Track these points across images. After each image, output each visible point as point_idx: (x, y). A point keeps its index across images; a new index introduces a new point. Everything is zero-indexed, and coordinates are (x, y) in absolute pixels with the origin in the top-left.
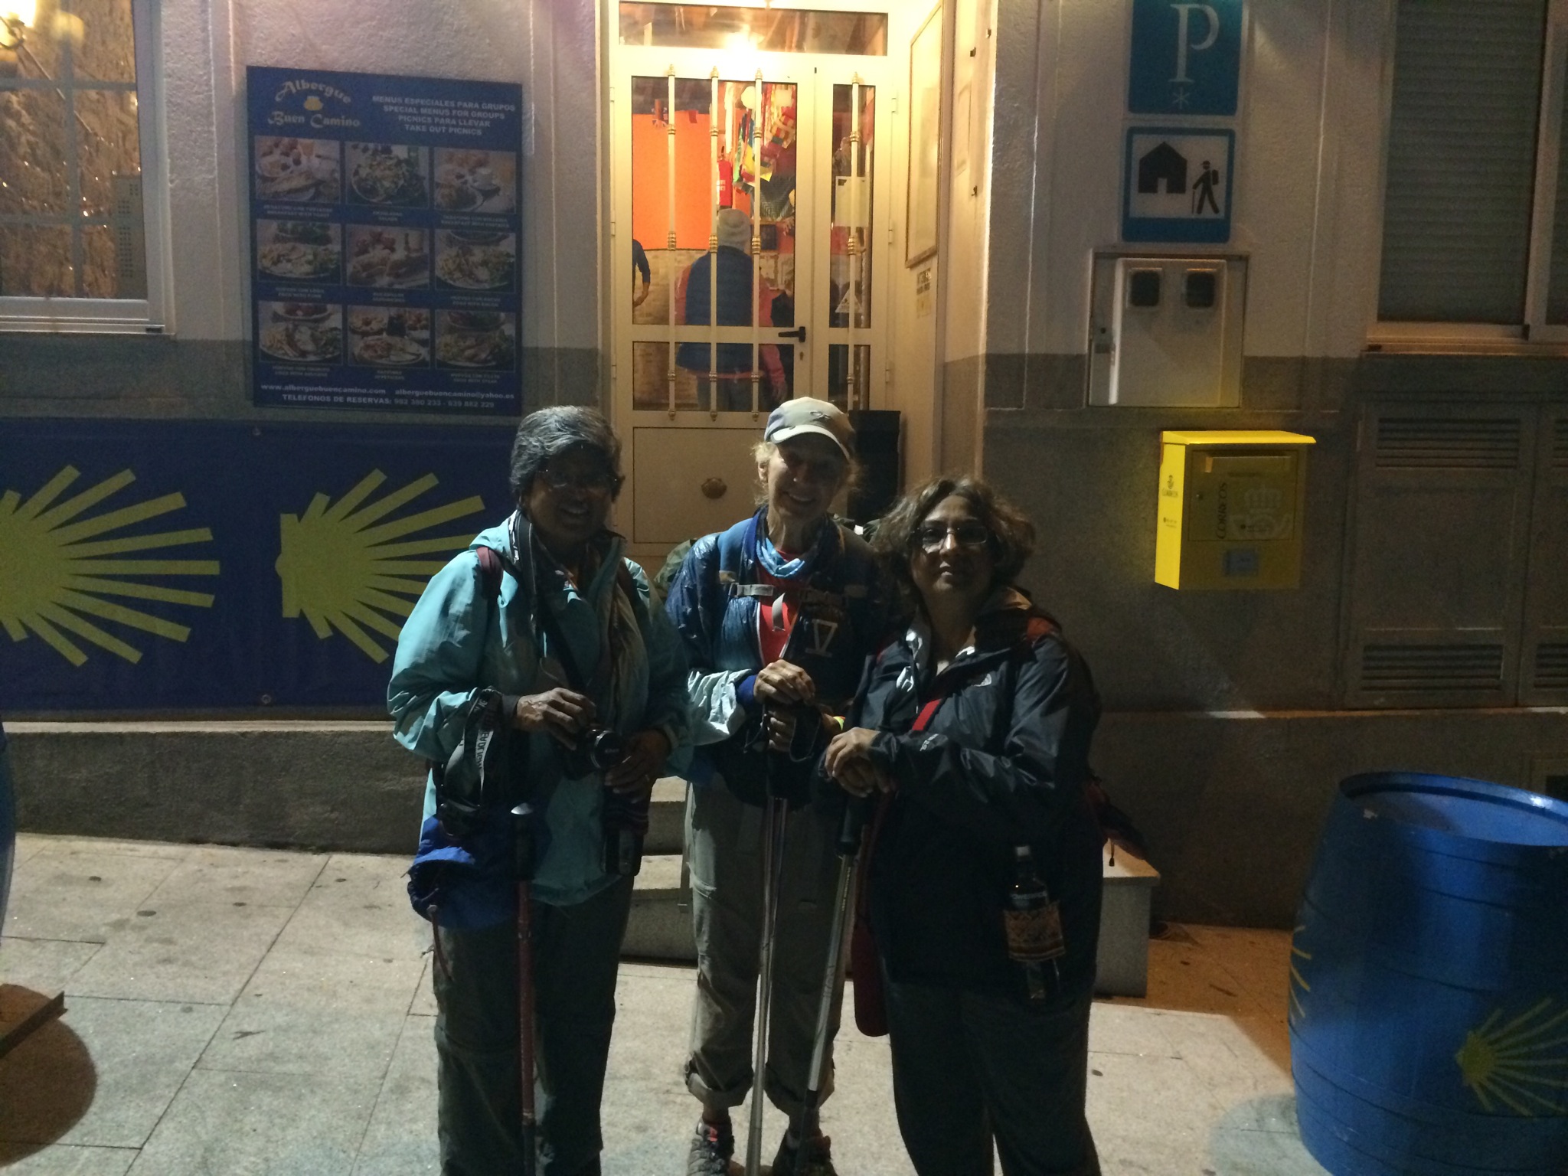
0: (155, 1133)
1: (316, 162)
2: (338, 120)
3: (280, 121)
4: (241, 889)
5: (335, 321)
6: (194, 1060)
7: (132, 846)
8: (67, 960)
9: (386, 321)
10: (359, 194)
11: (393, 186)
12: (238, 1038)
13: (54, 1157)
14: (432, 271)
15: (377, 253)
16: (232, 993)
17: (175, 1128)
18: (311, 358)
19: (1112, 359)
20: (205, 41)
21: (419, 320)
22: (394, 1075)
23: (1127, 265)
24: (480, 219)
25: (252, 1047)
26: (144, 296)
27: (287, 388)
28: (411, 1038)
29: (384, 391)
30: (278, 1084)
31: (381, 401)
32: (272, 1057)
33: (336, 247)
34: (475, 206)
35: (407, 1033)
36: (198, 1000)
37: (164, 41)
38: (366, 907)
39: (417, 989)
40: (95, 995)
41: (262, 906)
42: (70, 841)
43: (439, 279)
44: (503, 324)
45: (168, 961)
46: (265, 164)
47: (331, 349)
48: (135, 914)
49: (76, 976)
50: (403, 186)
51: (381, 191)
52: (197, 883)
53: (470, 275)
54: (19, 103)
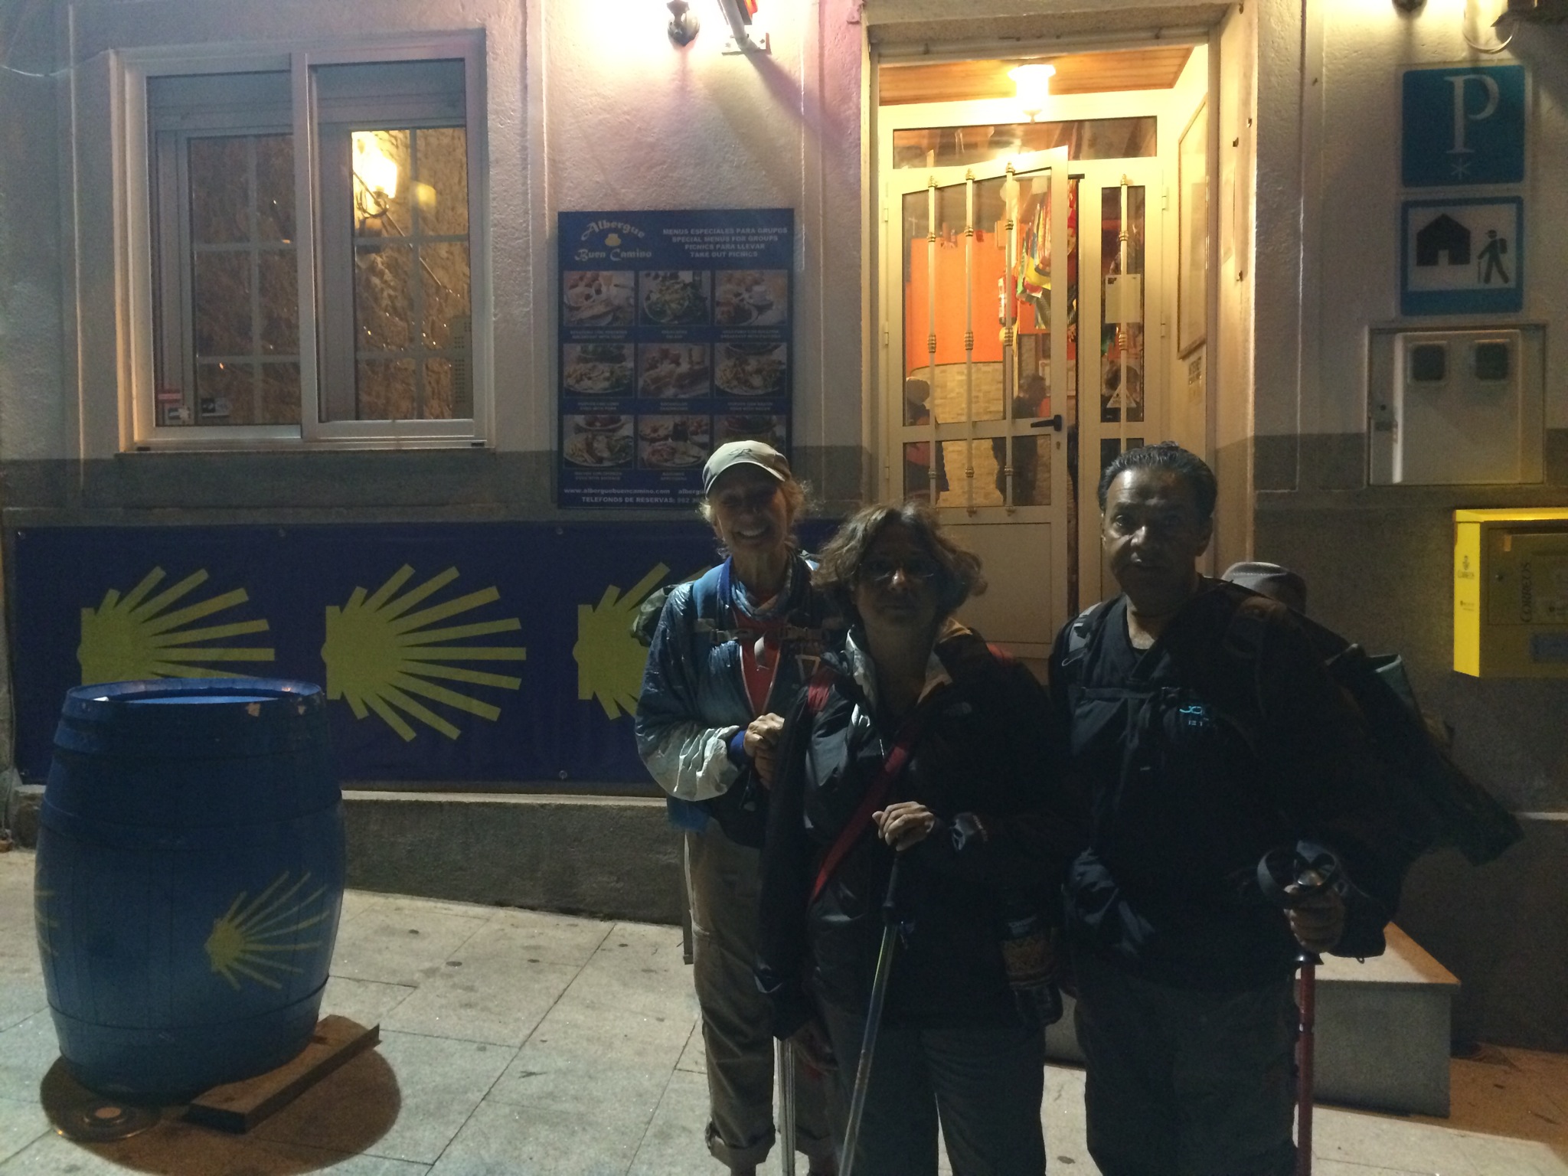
0: (447, 1152)
1: (614, 291)
2: (634, 253)
3: (585, 258)
4: (537, 948)
5: (627, 430)
6: (484, 1093)
7: (446, 905)
8: (385, 1000)
9: (671, 428)
10: (651, 317)
11: (679, 307)
12: (524, 1077)
13: (360, 1164)
14: (712, 381)
15: (666, 368)
16: (522, 1036)
17: (463, 1150)
18: (606, 464)
19: (1395, 437)
20: (525, 193)
21: (700, 426)
22: (659, 1122)
23: (1406, 340)
24: (755, 332)
25: (534, 1085)
26: (471, 416)
27: (585, 491)
28: (675, 1091)
29: (668, 491)
30: (555, 1120)
31: (666, 500)
32: (551, 1095)
33: (630, 364)
34: (750, 321)
35: (673, 1086)
36: (491, 1041)
37: (491, 196)
38: (644, 971)
39: (684, 1047)
40: (406, 1030)
41: (552, 964)
42: (396, 899)
43: (718, 389)
44: (774, 426)
45: (468, 1005)
46: (572, 295)
47: (624, 455)
48: (444, 964)
49: (391, 1013)
50: (688, 307)
51: (669, 312)
52: (498, 940)
53: (746, 383)
54: (383, 264)
